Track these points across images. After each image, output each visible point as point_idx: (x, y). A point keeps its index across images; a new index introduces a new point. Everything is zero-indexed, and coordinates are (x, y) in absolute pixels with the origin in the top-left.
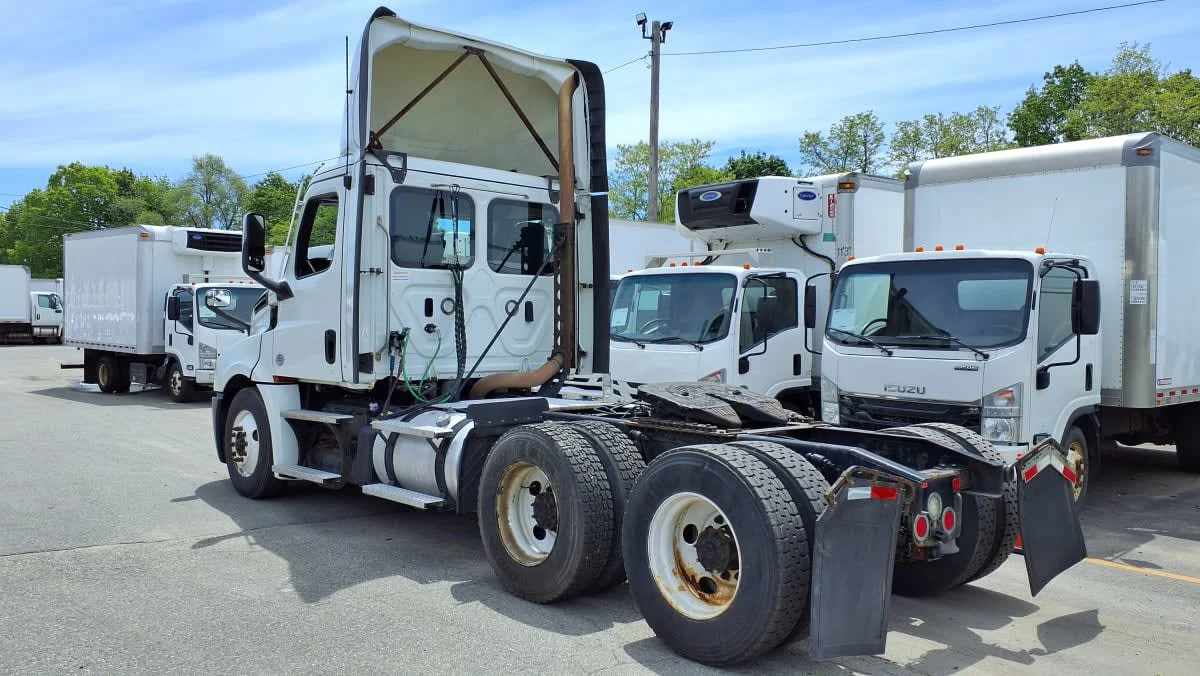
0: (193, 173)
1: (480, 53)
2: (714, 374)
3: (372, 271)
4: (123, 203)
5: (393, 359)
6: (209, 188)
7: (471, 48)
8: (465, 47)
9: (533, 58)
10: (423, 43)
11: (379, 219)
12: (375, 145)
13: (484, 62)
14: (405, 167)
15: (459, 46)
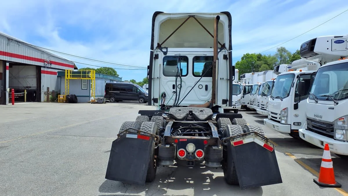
0: (277, 52)
1: (193, 16)
2: (284, 109)
3: (158, 78)
4: (259, 63)
5: (162, 100)
6: (281, 56)
7: (190, 16)
8: (189, 16)
9: (211, 14)
10: (175, 17)
11: (160, 65)
12: (159, 46)
13: (195, 18)
14: (167, 51)
15: (187, 16)
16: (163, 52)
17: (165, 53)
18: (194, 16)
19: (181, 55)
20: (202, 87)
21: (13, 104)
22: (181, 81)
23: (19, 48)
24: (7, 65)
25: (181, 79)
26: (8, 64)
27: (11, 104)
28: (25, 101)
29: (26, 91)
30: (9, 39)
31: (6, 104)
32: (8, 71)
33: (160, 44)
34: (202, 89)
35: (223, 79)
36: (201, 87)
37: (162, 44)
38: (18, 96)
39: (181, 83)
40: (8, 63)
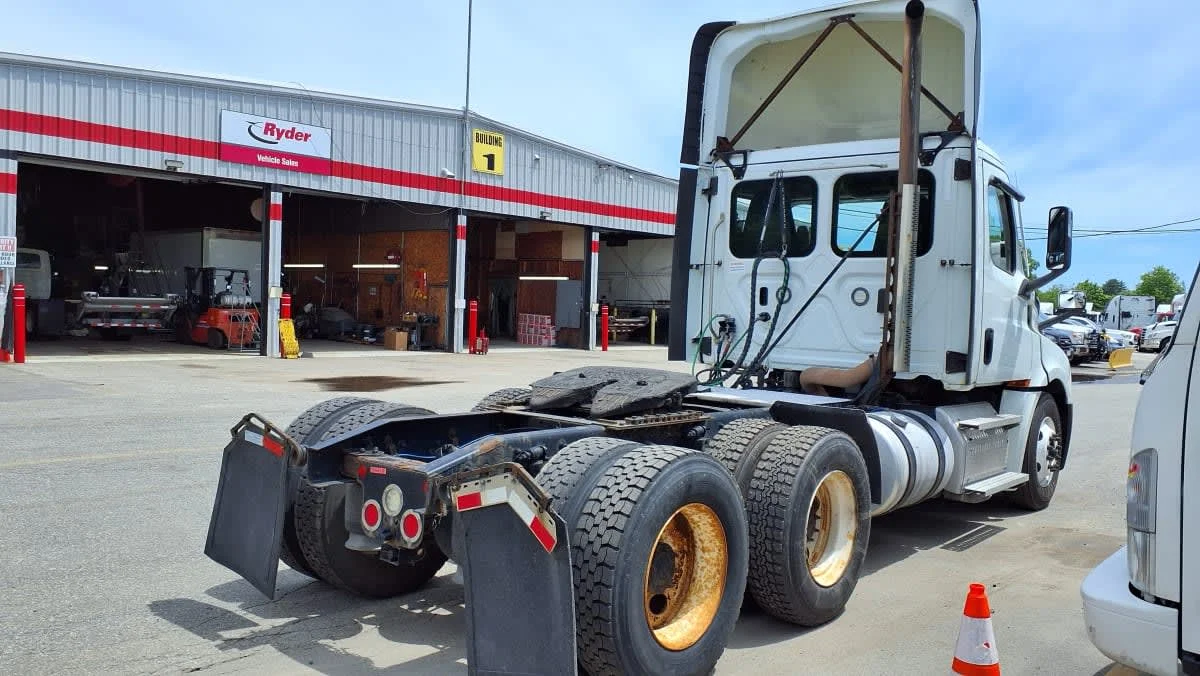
1: (848, 19)
7: (839, 17)
8: (832, 19)
10: (785, 34)
11: (722, 216)
12: (724, 149)
13: (853, 25)
14: (745, 164)
15: (827, 20)
16: (731, 167)
17: (739, 172)
18: (853, 15)
19: (785, 175)
20: (864, 298)
21: (605, 349)
22: (787, 275)
23: (629, 189)
24: (593, 239)
25: (787, 267)
26: (596, 237)
27: (601, 348)
28: (653, 341)
29: (654, 312)
30: (602, 165)
31: (588, 349)
32: (597, 254)
33: (730, 140)
34: (865, 306)
35: (952, 263)
36: (860, 297)
37: (735, 141)
38: (631, 327)
39: (786, 281)
40: (598, 234)
